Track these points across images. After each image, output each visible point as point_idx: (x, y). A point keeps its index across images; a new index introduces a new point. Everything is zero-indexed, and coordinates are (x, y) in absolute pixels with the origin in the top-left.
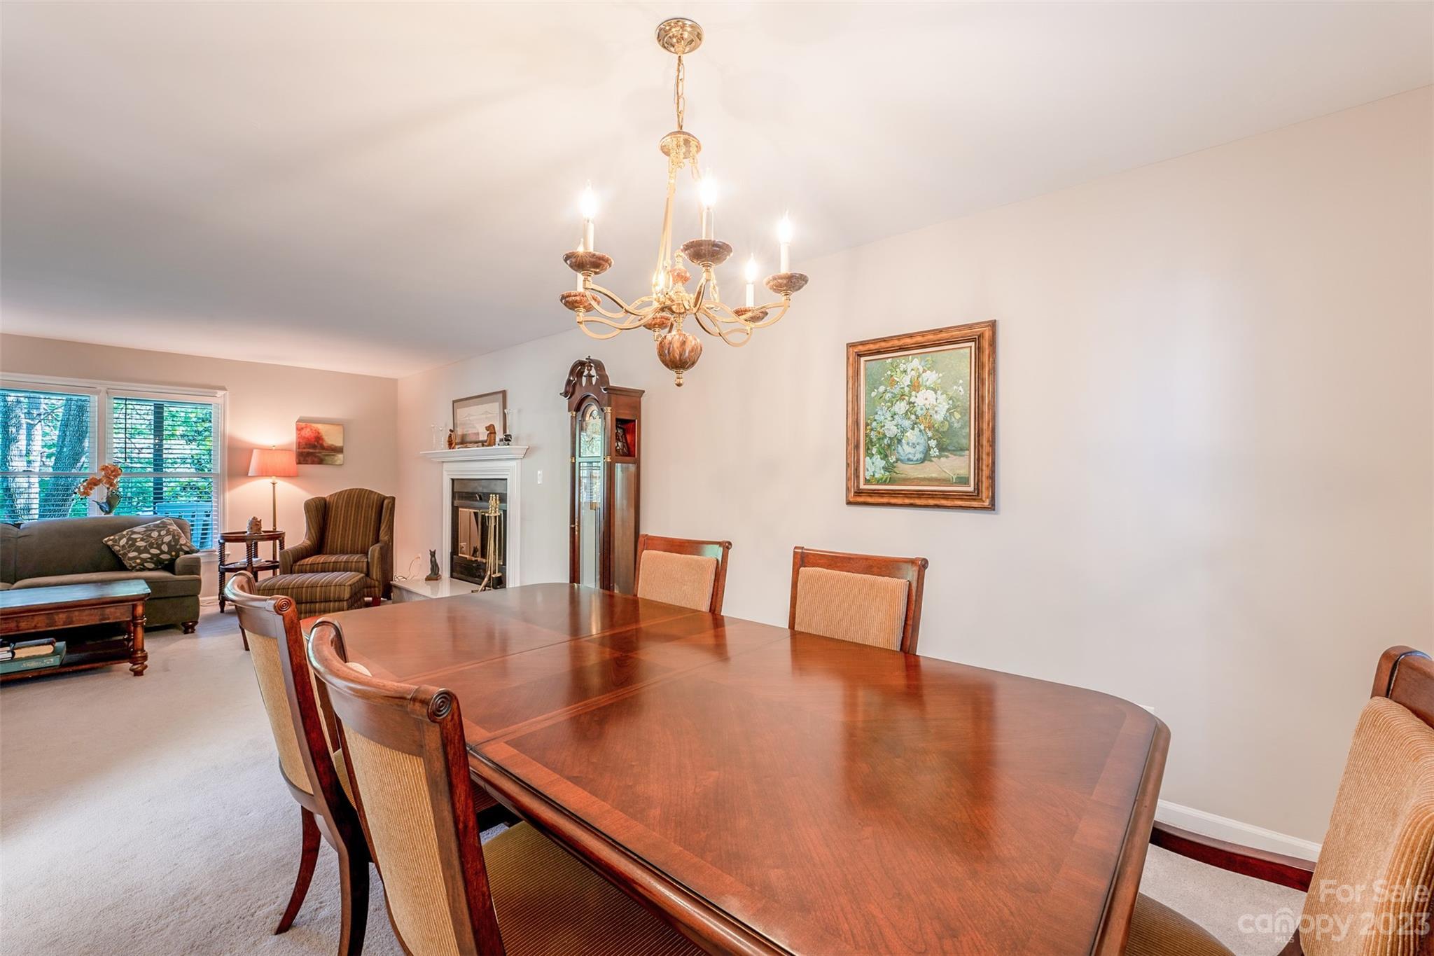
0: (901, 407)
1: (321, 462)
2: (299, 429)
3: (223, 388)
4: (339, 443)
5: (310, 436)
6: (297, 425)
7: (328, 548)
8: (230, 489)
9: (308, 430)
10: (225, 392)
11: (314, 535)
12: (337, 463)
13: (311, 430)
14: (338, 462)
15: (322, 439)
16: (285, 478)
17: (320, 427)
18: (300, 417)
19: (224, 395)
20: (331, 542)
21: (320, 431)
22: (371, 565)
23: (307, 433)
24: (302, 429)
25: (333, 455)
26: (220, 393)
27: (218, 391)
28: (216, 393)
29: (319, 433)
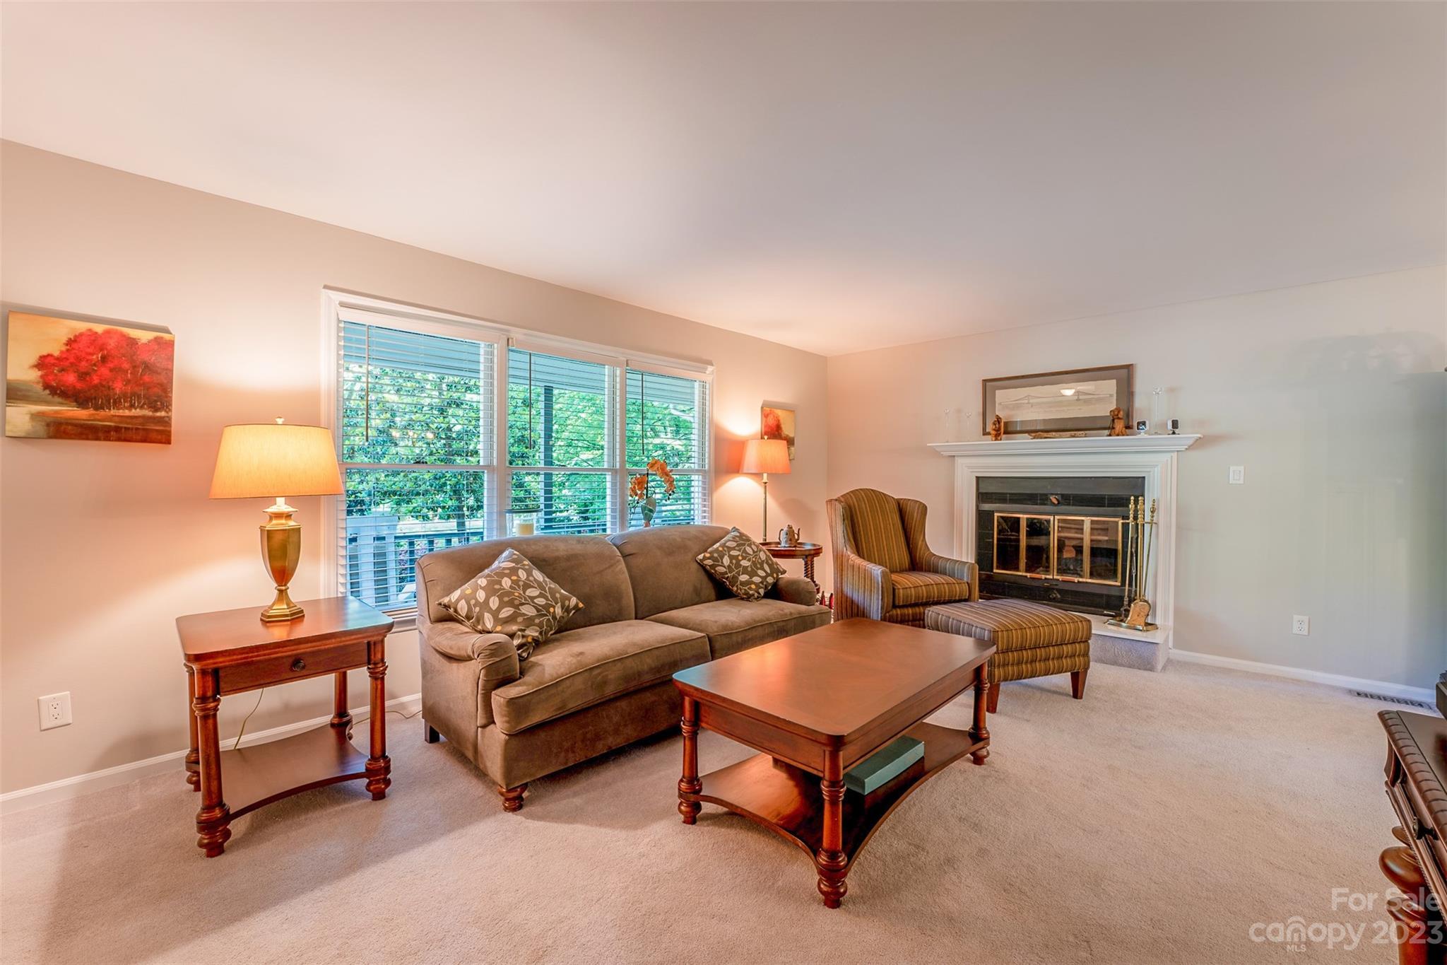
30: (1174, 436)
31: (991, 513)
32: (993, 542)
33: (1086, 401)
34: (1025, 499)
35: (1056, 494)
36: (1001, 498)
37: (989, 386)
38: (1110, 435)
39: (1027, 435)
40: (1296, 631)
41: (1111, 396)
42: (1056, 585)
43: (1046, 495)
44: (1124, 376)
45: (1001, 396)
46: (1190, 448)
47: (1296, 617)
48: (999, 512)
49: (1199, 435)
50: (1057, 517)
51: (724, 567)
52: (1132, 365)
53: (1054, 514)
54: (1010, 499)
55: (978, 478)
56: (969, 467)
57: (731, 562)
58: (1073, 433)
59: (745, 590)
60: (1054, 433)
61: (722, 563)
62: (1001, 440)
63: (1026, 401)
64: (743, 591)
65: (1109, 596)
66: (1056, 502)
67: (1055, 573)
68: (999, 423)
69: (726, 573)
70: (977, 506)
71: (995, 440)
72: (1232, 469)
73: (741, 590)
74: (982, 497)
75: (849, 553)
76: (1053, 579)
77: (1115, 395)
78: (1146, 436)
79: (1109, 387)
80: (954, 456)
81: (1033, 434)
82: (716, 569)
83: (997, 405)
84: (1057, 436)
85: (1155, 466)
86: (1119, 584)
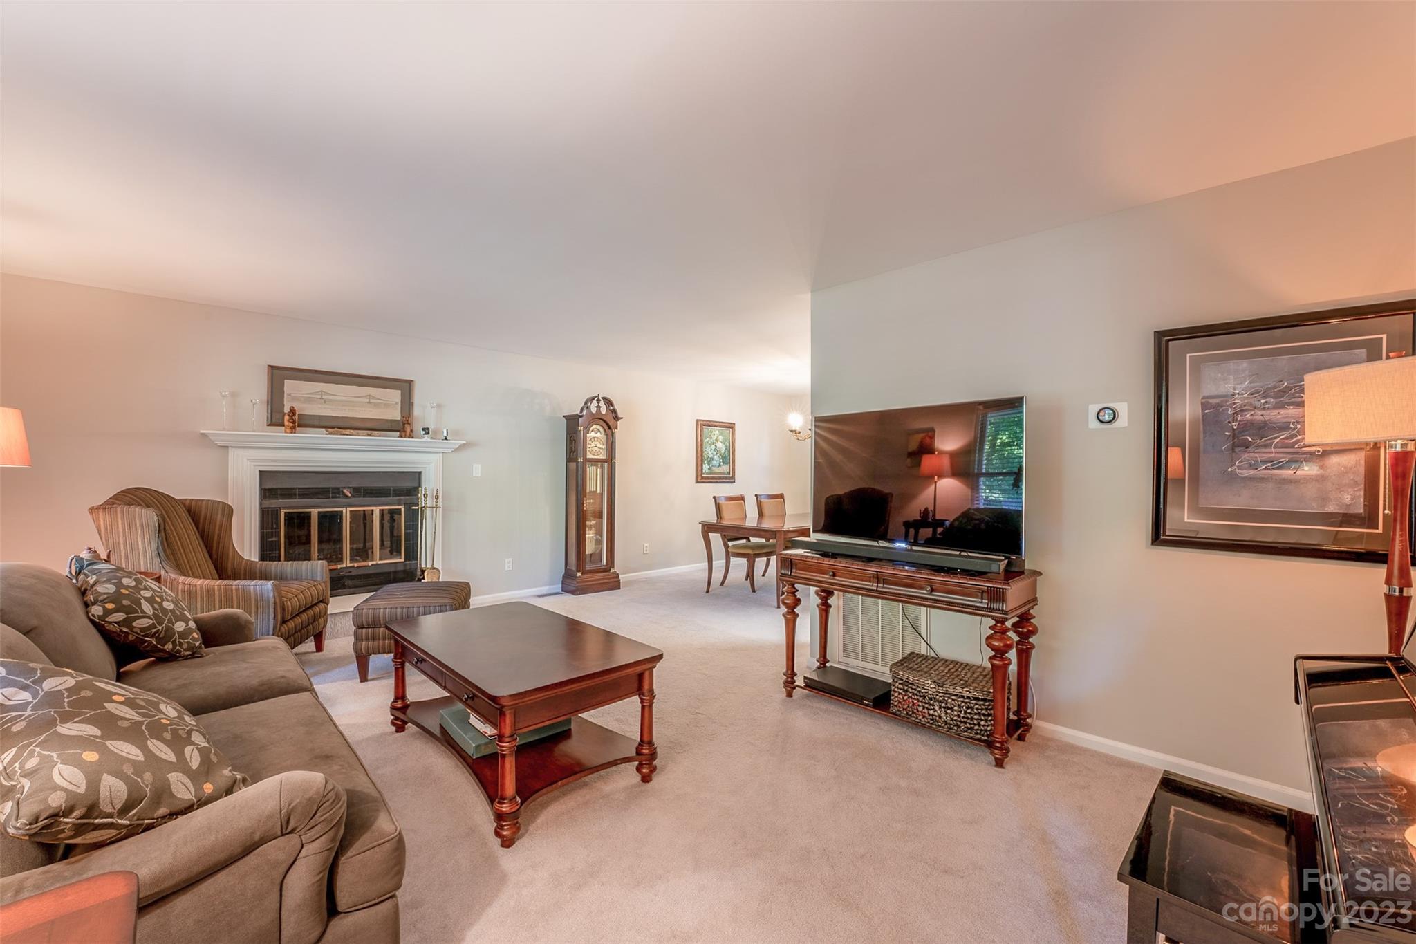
0: (713, 447)
30: (446, 441)
31: (276, 512)
32: (279, 541)
33: (376, 405)
34: (317, 494)
35: (348, 488)
36: (288, 493)
37: (278, 375)
38: (401, 437)
39: (324, 430)
40: (507, 569)
41: (397, 403)
42: (350, 572)
43: (339, 489)
44: (406, 387)
45: (290, 386)
46: (456, 450)
47: (507, 560)
48: (286, 507)
49: (465, 442)
50: (349, 509)
51: (148, 617)
52: (412, 381)
53: (346, 506)
54: (299, 495)
55: (260, 472)
56: (251, 460)
57: (154, 609)
58: (369, 432)
59: (188, 643)
60: (352, 431)
61: (143, 612)
62: (295, 433)
63: (319, 397)
64: (185, 646)
65: (395, 572)
66: (350, 495)
67: (348, 562)
68: (294, 414)
69: (153, 626)
70: (261, 504)
71: (292, 433)
72: (474, 466)
73: (181, 644)
74: (266, 493)
75: (173, 576)
76: (347, 567)
77: (400, 403)
78: (429, 440)
79: (395, 396)
80: (227, 447)
81: (330, 430)
82: (134, 624)
83: (285, 395)
84: (354, 433)
85: (429, 463)
86: (403, 560)
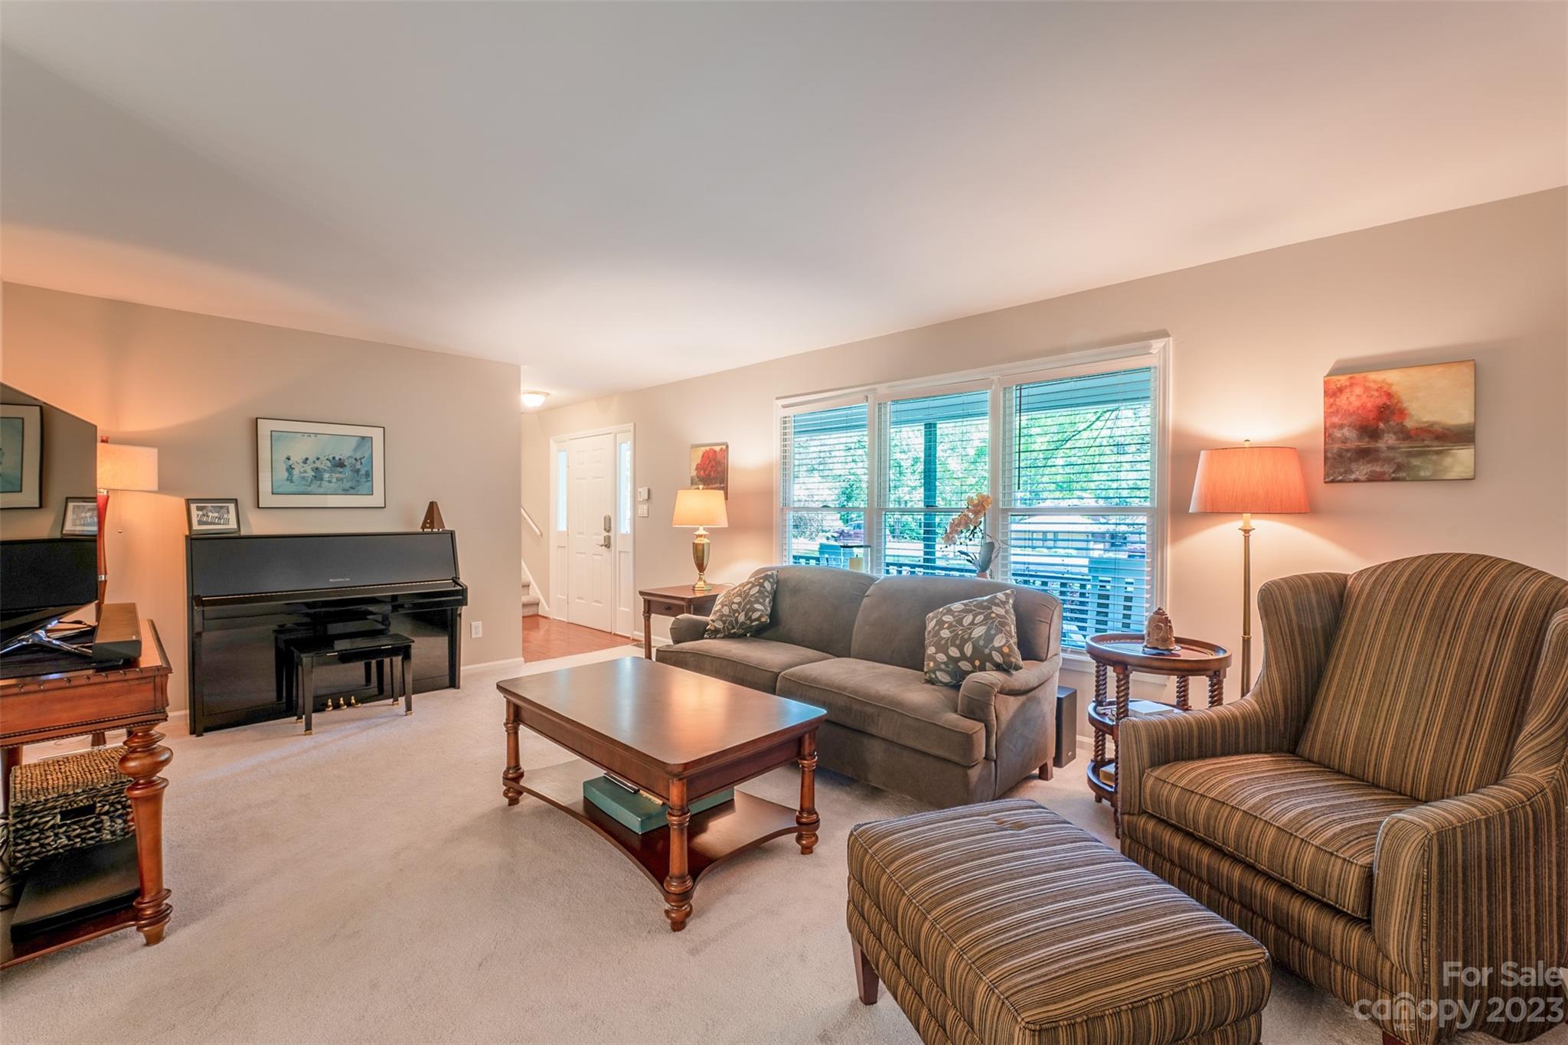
1: (1399, 473)
2: (1332, 393)
3: (1164, 334)
4: (1460, 414)
5: (1364, 407)
6: (1326, 383)
7: (1320, 737)
8: (1177, 537)
9: (1358, 391)
10: (1166, 339)
11: (1278, 687)
12: (1452, 475)
13: (1367, 389)
14: (1457, 472)
15: (1402, 413)
16: (1289, 518)
17: (1393, 378)
18: (1337, 362)
19: (1164, 347)
20: (1328, 720)
21: (1395, 389)
22: (1379, 889)
23: (1354, 400)
24: (1341, 390)
25: (1438, 453)
26: (1157, 345)
27: (1152, 341)
28: (1150, 347)
29: (1389, 395)
